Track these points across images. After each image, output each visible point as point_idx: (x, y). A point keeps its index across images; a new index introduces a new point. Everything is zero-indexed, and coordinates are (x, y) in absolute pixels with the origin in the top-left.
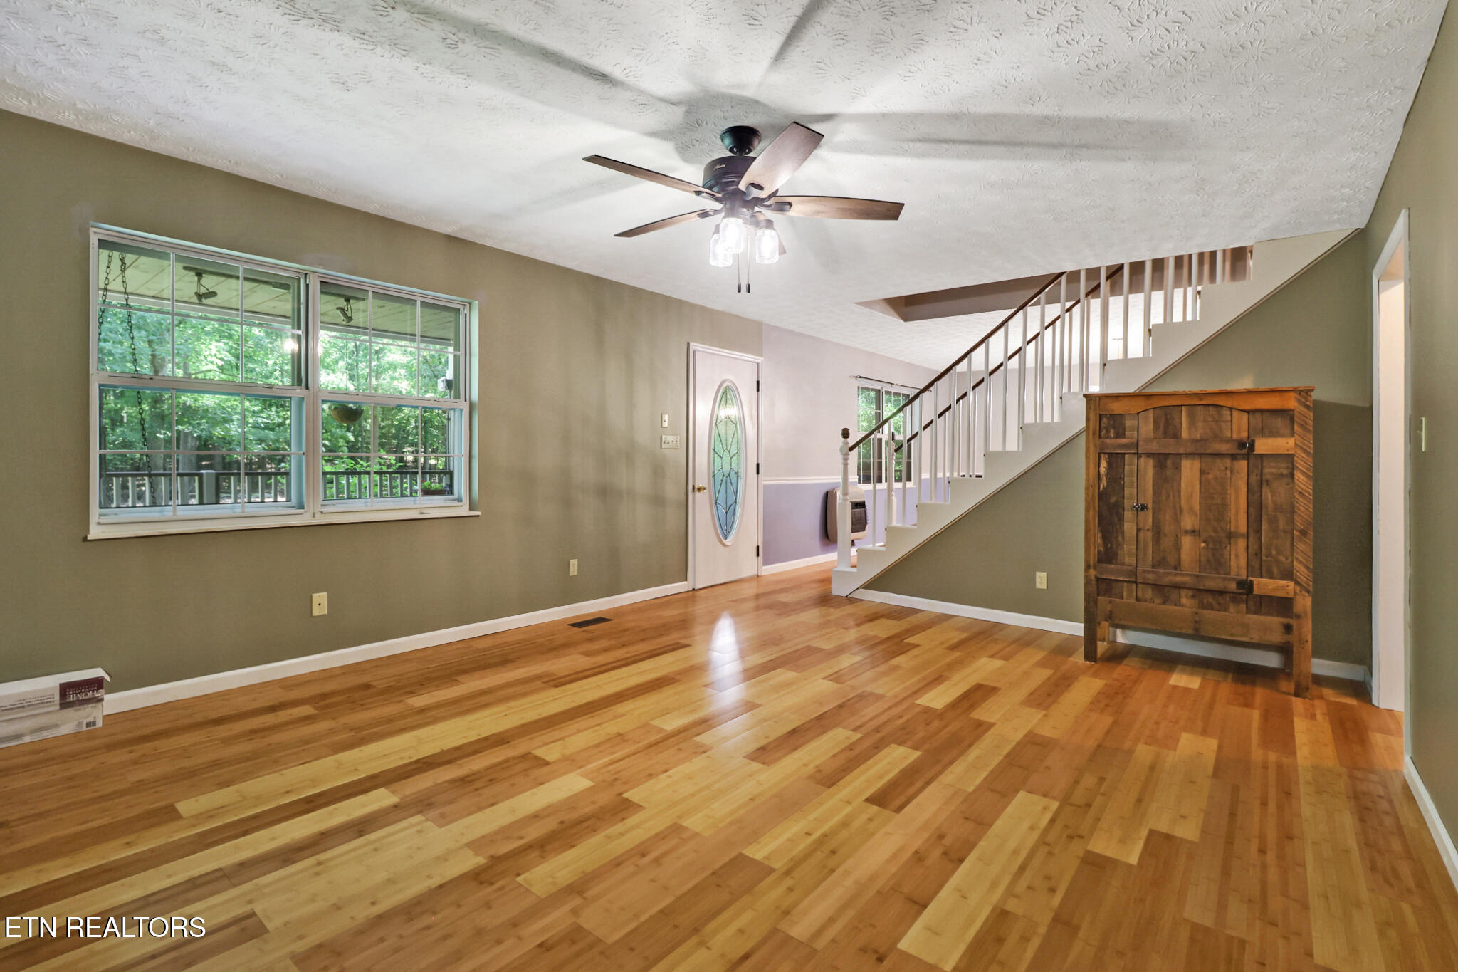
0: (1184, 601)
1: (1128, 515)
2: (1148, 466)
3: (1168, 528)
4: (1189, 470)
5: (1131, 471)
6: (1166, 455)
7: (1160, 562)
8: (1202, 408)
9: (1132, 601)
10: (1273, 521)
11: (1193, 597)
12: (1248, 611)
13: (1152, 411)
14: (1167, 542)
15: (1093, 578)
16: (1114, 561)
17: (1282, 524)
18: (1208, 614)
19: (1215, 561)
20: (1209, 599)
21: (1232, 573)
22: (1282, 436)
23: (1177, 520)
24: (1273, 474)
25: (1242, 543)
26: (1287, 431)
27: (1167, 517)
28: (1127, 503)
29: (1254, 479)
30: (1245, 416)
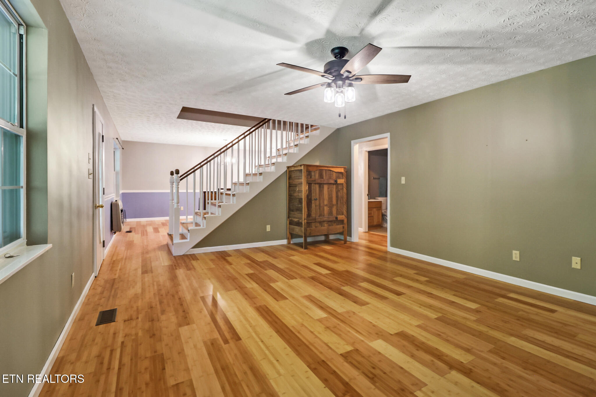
0: (325, 225)
1: (313, 202)
2: (317, 186)
3: (322, 205)
4: (326, 187)
5: (314, 188)
6: (321, 184)
7: (320, 215)
8: (327, 170)
9: (314, 228)
10: (340, 201)
11: (327, 223)
12: (337, 225)
13: (318, 171)
14: (321, 208)
15: (306, 223)
16: (310, 216)
17: (342, 201)
18: (330, 227)
19: (330, 213)
20: (330, 223)
21: (334, 215)
22: (341, 179)
23: (323, 202)
24: (340, 188)
25: (335, 207)
26: (342, 177)
27: (321, 202)
28: (313, 198)
29: (337, 190)
30: (335, 173)
